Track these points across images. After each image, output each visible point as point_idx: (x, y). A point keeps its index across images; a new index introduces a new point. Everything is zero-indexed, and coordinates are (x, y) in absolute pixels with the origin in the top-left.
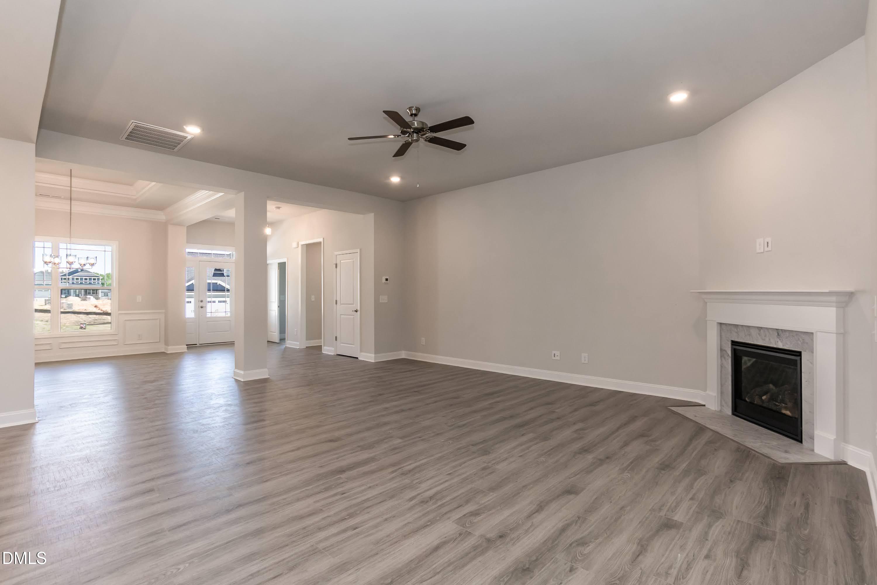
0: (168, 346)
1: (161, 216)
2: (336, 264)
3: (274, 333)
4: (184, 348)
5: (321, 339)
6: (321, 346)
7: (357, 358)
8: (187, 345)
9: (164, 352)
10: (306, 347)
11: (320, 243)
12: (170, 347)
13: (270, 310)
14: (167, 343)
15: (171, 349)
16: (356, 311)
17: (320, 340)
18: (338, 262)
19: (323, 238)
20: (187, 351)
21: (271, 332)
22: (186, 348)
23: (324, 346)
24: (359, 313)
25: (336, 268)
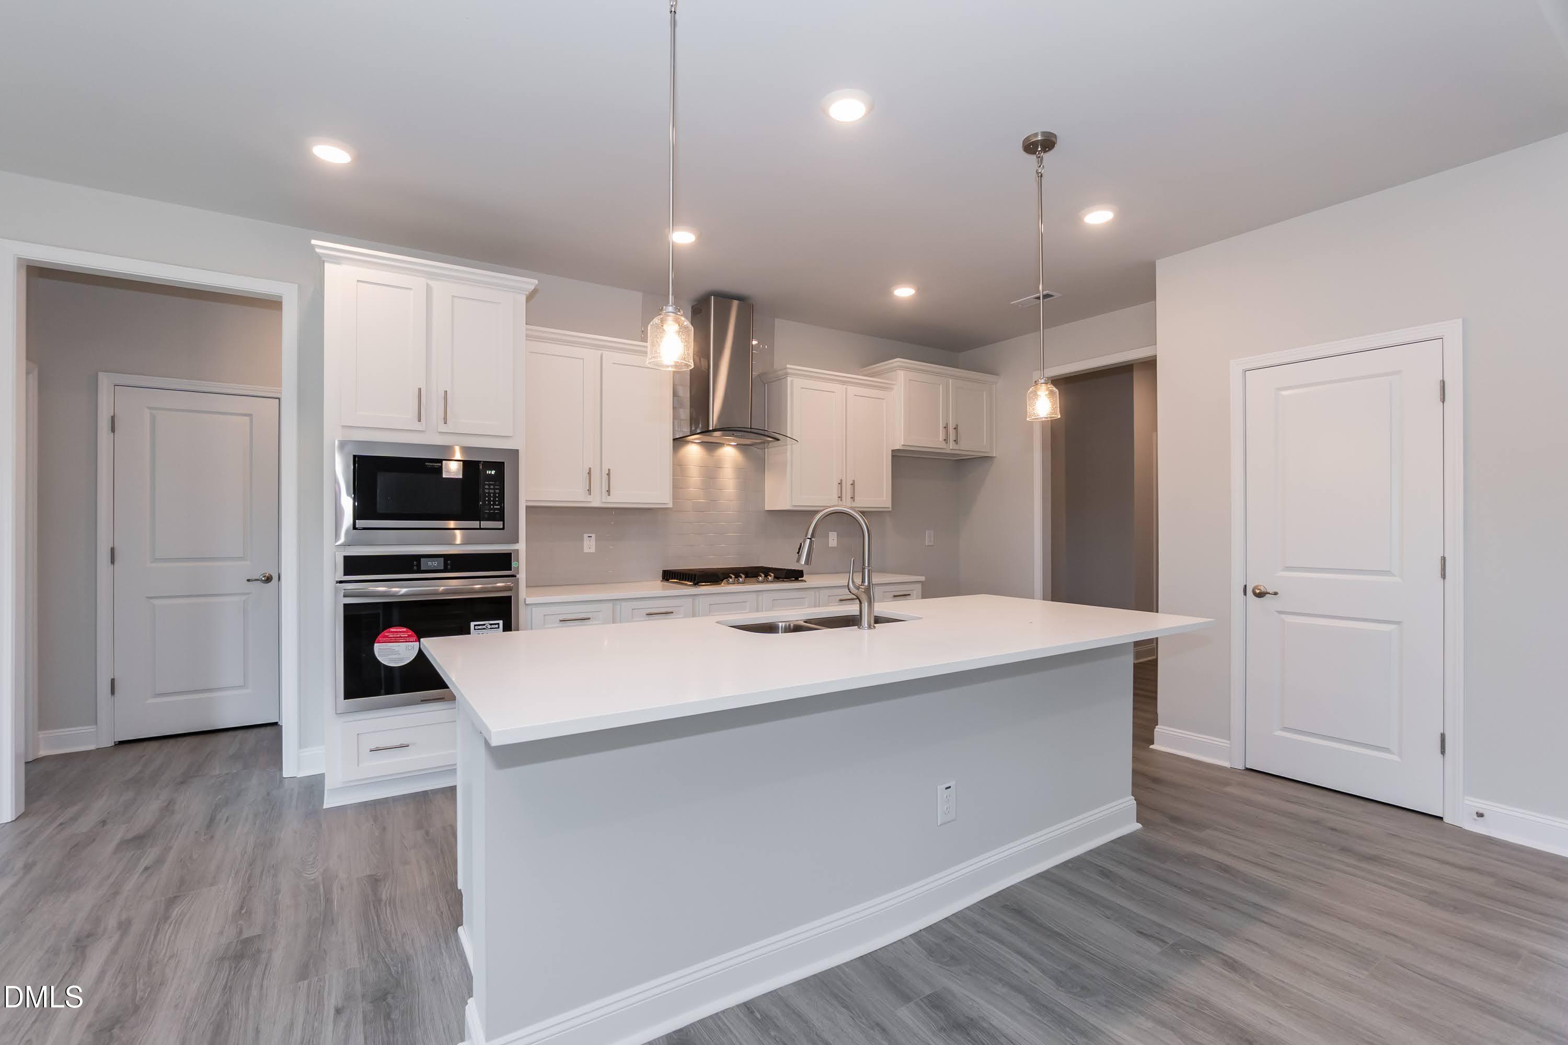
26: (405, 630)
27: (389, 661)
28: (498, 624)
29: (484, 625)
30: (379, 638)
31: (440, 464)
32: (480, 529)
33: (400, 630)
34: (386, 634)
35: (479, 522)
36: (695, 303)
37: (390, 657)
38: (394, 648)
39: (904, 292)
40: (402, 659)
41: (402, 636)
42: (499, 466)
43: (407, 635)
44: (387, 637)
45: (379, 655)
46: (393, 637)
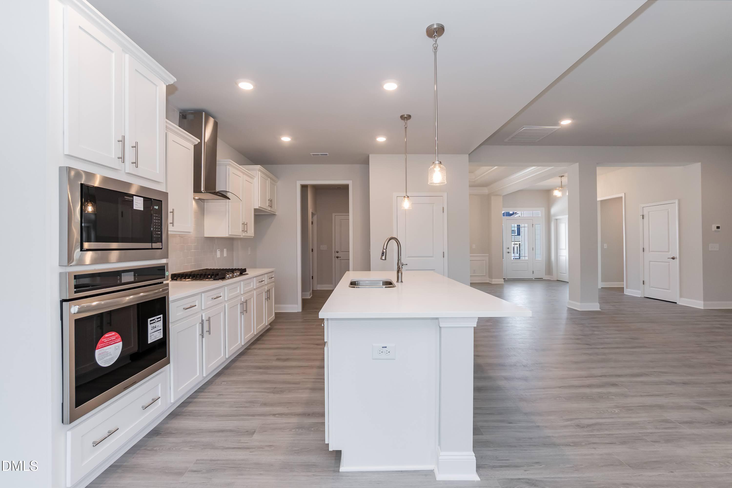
0: (492, 279)
1: (485, 191)
2: (643, 215)
3: (564, 274)
4: (501, 281)
5: (623, 281)
6: (624, 287)
7: (676, 303)
8: (504, 279)
9: (488, 283)
10: (602, 288)
11: (621, 197)
12: (493, 280)
13: (559, 256)
14: (491, 276)
15: (495, 281)
16: (673, 258)
17: (622, 283)
18: (645, 213)
19: (625, 194)
20: (504, 283)
21: (560, 273)
22: (503, 281)
23: (627, 288)
24: (677, 261)
25: (643, 219)
26: (113, 334)
27: (105, 362)
28: (160, 317)
29: (154, 320)
30: (99, 345)
31: (132, 198)
32: (152, 249)
33: (111, 335)
34: (103, 340)
35: (151, 244)
36: (182, 112)
37: (105, 359)
38: (107, 351)
39: (286, 139)
40: (112, 359)
41: (112, 339)
42: (159, 202)
43: (115, 338)
44: (104, 342)
45: (100, 360)
46: (108, 341)
